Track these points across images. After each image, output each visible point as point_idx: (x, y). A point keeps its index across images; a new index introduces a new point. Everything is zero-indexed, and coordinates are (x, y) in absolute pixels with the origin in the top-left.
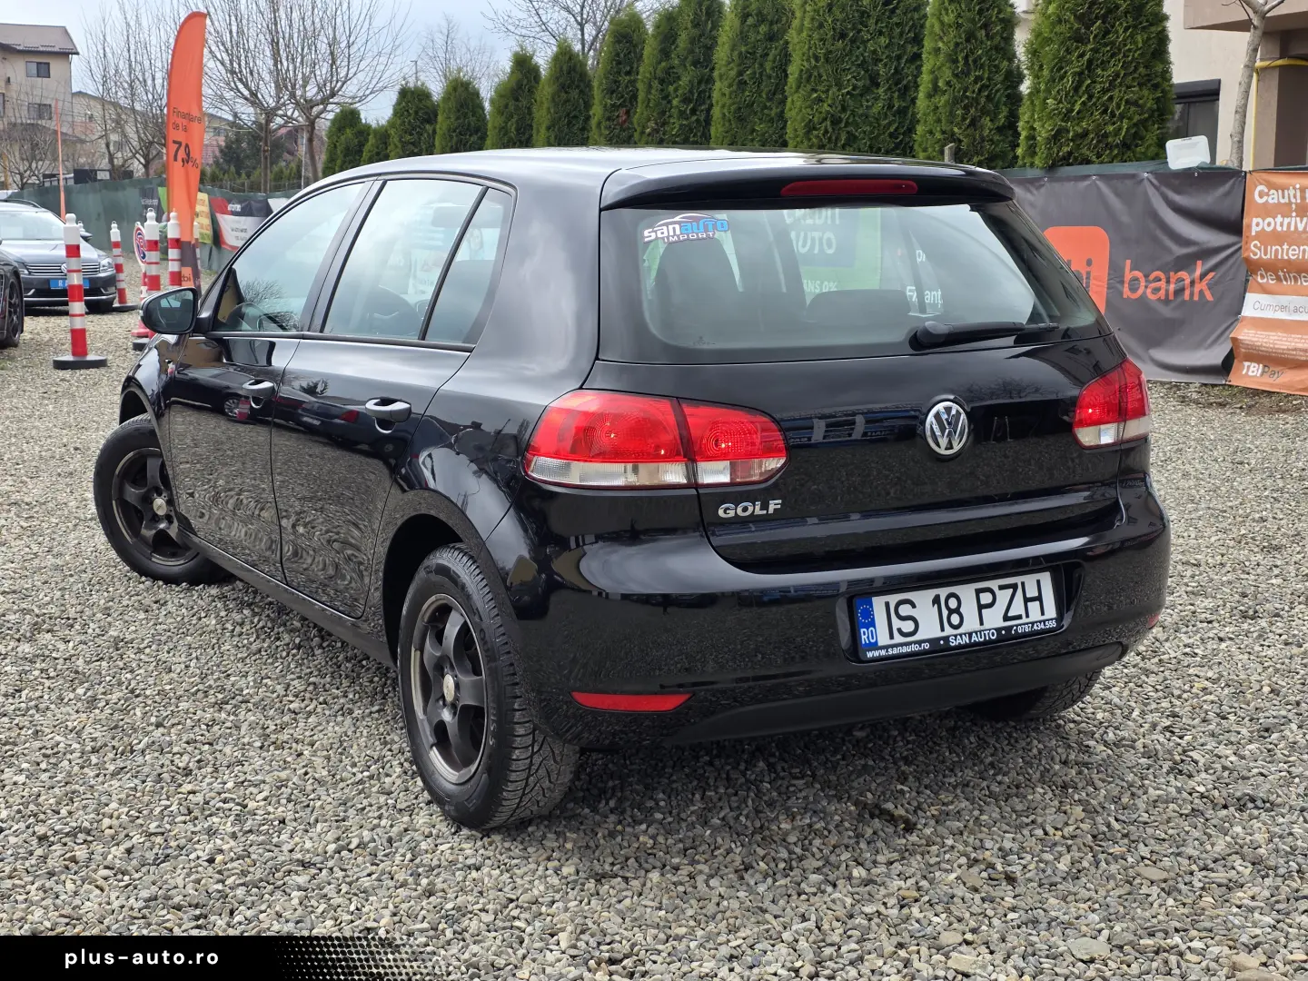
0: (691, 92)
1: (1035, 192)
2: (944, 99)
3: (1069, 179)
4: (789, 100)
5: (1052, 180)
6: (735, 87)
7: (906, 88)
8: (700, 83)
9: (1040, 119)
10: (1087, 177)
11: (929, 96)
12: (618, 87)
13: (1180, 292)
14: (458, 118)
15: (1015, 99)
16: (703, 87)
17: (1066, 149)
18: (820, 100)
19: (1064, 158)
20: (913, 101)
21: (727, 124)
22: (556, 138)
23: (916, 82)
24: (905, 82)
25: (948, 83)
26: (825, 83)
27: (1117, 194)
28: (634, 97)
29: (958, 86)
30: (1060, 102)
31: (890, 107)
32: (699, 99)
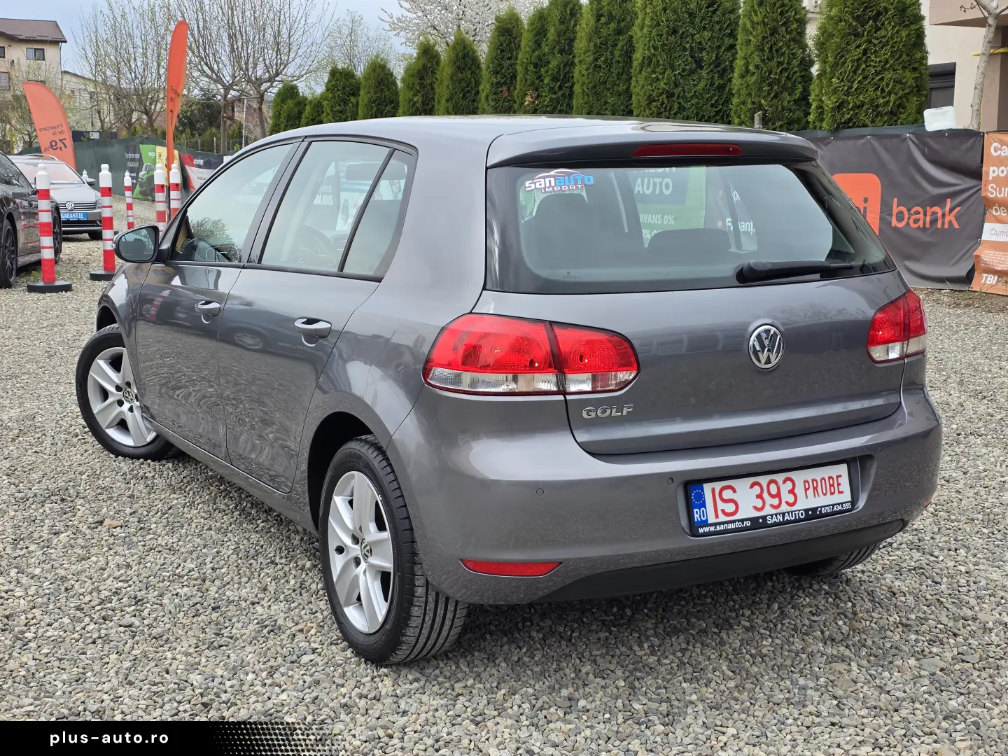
0: (558, 73)
1: (824, 147)
2: (754, 78)
3: (849, 138)
4: (634, 79)
5: (837, 138)
6: (591, 71)
7: (724, 70)
8: (565, 66)
9: (827, 94)
10: (862, 137)
11: (742, 77)
12: (502, 69)
13: (934, 222)
14: (376, 93)
15: (807, 78)
16: (567, 69)
17: (847, 116)
18: (658, 79)
19: (845, 123)
20: (730, 80)
21: (586, 97)
22: (453, 108)
23: (731, 66)
24: (723, 66)
25: (757, 67)
26: (662, 67)
27: (887, 149)
28: (514, 77)
29: (765, 69)
30: (842, 80)
31: (712, 84)
32: (564, 78)
